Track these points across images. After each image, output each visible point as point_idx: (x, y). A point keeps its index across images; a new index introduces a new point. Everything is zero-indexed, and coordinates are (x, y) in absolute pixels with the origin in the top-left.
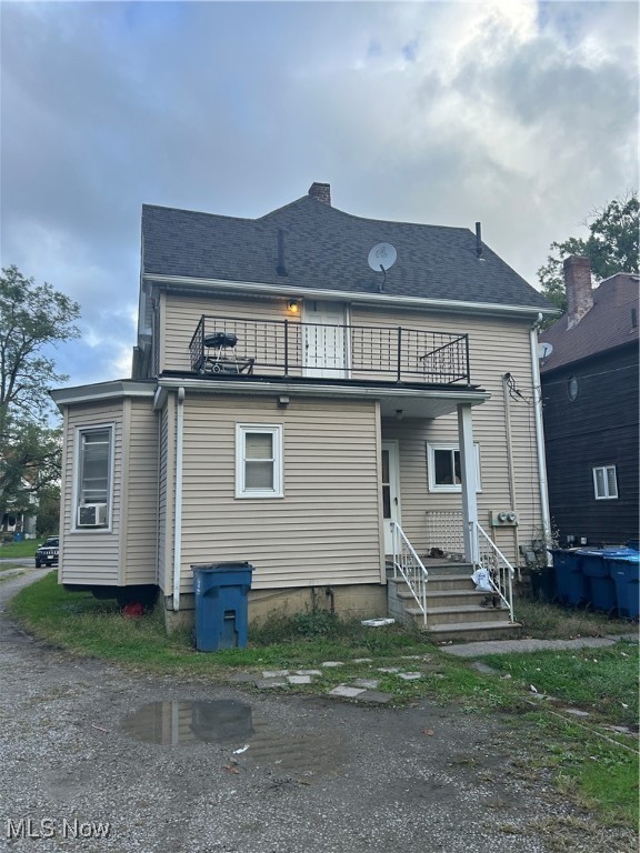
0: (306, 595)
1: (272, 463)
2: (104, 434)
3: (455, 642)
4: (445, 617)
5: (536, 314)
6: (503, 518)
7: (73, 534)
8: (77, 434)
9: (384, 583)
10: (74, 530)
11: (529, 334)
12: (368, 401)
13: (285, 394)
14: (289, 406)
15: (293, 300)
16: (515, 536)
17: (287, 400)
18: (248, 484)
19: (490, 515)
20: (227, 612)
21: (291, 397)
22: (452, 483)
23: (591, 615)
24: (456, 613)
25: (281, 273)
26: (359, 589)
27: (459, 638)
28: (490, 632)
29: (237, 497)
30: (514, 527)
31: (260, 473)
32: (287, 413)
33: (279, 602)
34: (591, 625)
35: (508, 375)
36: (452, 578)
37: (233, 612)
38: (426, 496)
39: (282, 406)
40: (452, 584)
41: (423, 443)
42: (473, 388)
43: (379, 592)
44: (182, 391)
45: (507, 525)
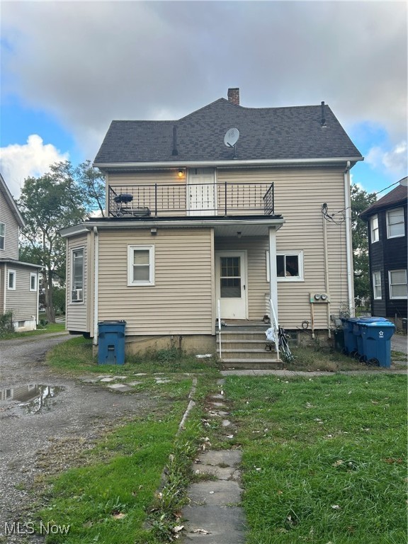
0: (167, 340)
1: (148, 267)
2: (81, 251)
3: (237, 368)
4: (237, 355)
5: (346, 162)
6: (317, 298)
7: (71, 305)
8: (72, 252)
9: (214, 334)
10: (71, 303)
11: (344, 176)
12: (208, 228)
13: (154, 227)
14: (158, 234)
15: (180, 169)
16: (327, 309)
17: (155, 231)
18: (135, 278)
19: (309, 296)
20: (109, 346)
21: (158, 229)
22: (284, 276)
23: (353, 360)
24: (244, 353)
25: (175, 154)
26: (199, 337)
27: (239, 367)
28: (262, 365)
29: (129, 285)
30: (327, 303)
31: (141, 272)
32: (157, 238)
33: (152, 342)
34: (332, 365)
35: (325, 205)
36: (252, 332)
37: (113, 346)
38: (264, 284)
39: (154, 234)
40: (252, 336)
41: (264, 251)
42: (278, 217)
43: (211, 339)
44: (95, 228)
45: (320, 301)
